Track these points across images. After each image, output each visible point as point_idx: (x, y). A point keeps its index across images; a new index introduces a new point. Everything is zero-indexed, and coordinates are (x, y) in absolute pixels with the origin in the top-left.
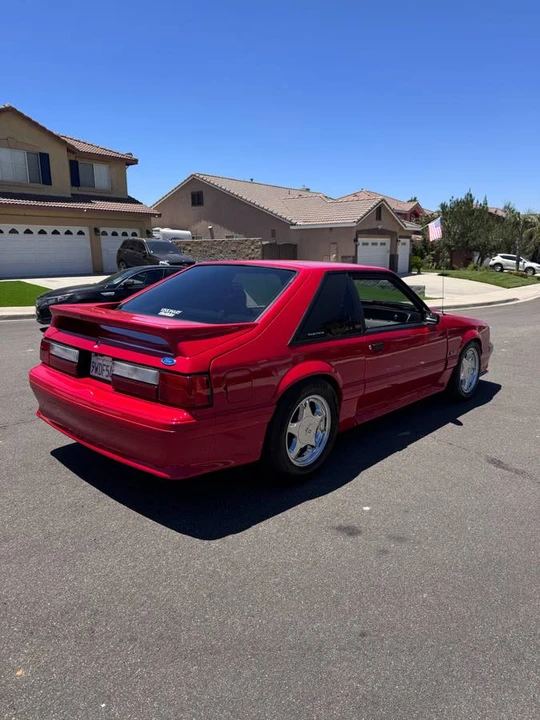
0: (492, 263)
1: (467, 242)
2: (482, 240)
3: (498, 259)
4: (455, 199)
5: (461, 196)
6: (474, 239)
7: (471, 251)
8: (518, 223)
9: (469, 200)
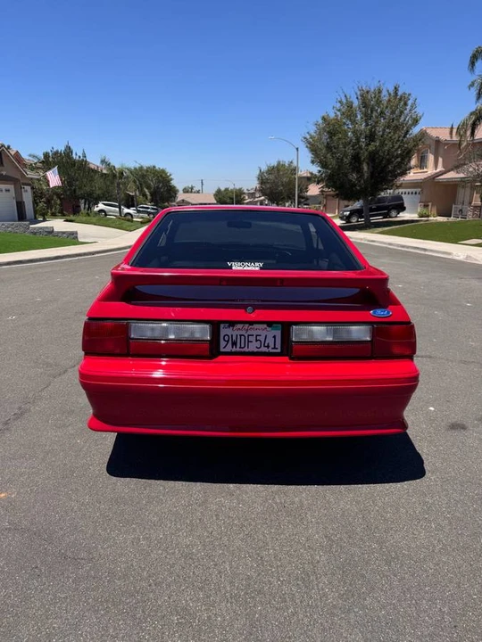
0: (96, 209)
1: (75, 190)
2: (88, 189)
3: (101, 206)
4: (55, 150)
5: (61, 148)
6: (80, 188)
7: (78, 198)
8: (114, 176)
9: (69, 150)
